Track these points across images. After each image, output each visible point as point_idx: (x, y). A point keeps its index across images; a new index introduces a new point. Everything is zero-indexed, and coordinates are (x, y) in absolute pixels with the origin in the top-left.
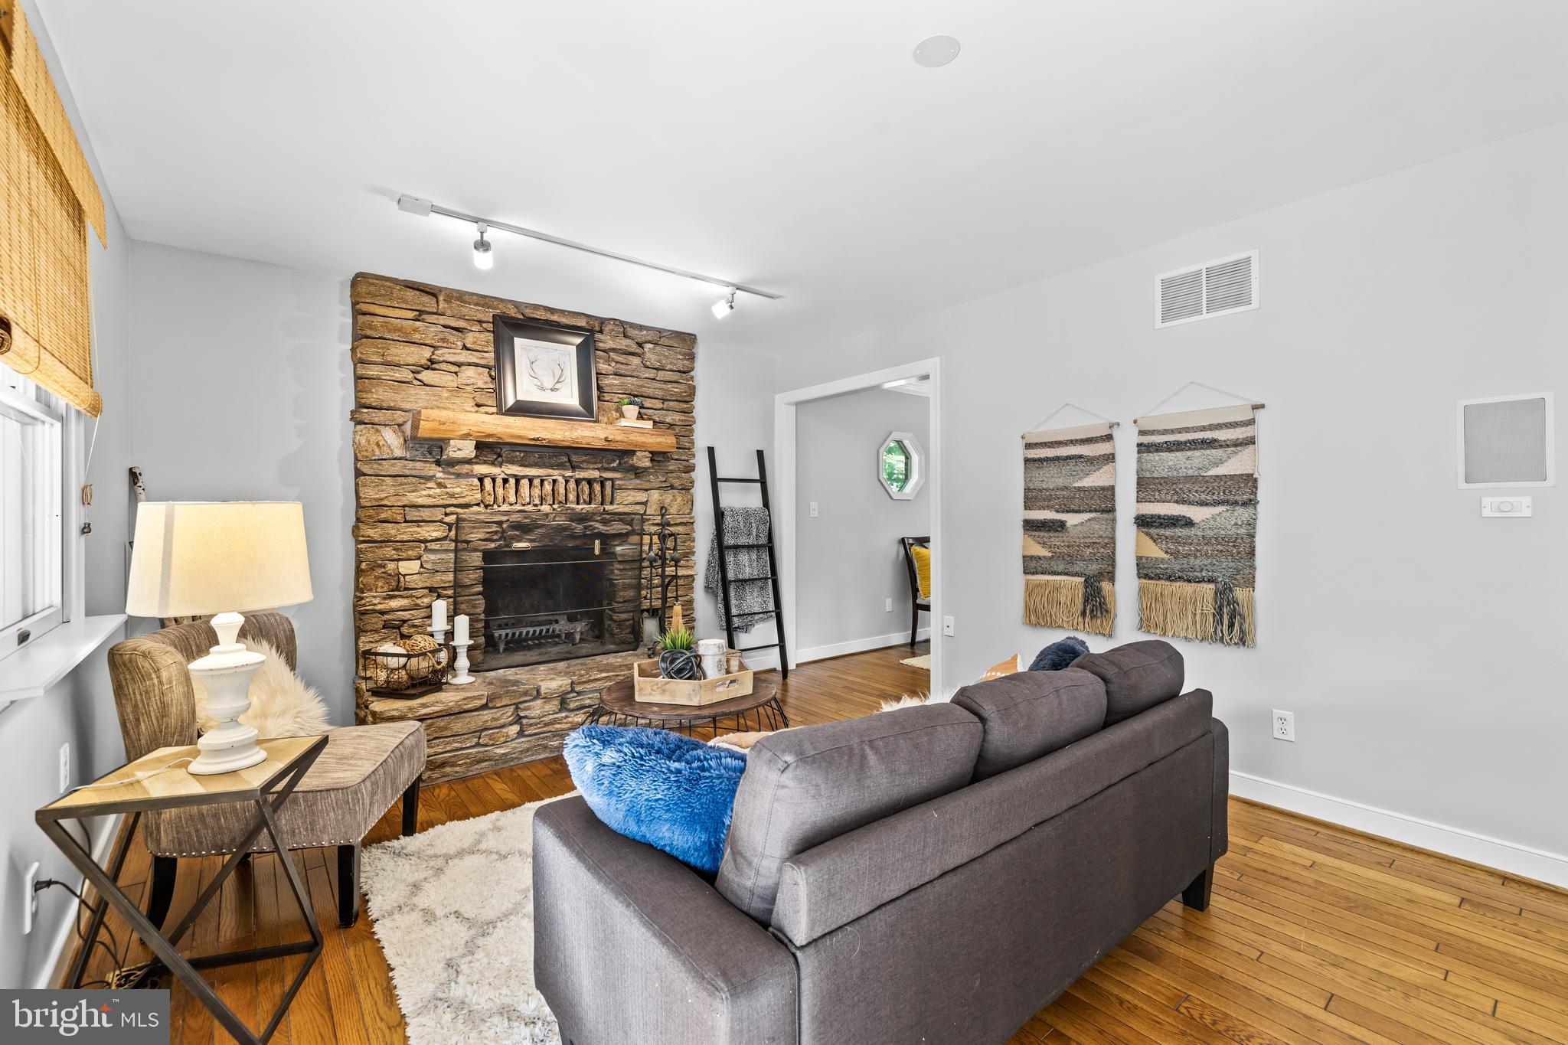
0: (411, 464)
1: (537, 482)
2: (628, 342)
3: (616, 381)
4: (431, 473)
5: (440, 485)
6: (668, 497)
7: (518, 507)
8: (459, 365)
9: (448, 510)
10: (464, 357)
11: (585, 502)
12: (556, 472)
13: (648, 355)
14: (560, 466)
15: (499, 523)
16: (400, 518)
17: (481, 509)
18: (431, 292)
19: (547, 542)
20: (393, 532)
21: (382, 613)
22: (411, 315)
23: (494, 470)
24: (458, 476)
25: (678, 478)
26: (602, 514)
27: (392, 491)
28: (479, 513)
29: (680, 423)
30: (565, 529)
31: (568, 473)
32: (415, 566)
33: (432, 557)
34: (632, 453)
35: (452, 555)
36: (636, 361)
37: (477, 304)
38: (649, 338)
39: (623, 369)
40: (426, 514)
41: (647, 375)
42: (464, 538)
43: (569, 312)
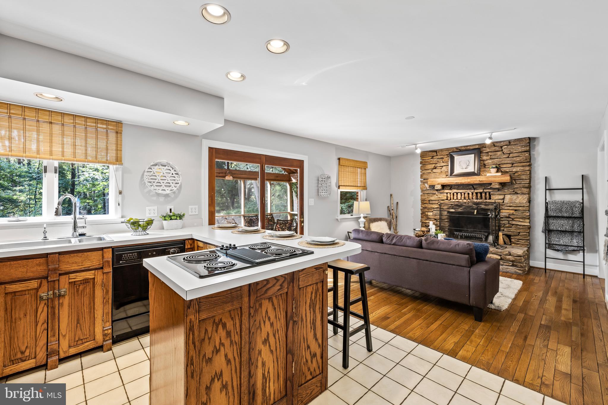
0: (430, 191)
1: (463, 194)
2: (496, 148)
3: (490, 161)
4: (435, 193)
5: (437, 195)
6: (515, 197)
7: (457, 200)
8: (442, 166)
9: (439, 201)
10: (442, 164)
11: (479, 199)
12: (468, 191)
13: (504, 150)
14: (470, 189)
15: (452, 205)
16: (428, 203)
17: (447, 201)
18: (436, 151)
19: (465, 210)
20: (427, 206)
21: (425, 223)
22: (430, 158)
23: (450, 191)
24: (441, 193)
25: (520, 190)
26: (485, 203)
27: (427, 197)
28: (447, 202)
29: (521, 170)
30: (471, 206)
31: (472, 191)
32: (431, 214)
33: (435, 212)
34: (491, 184)
35: (439, 212)
36: (499, 153)
37: (446, 151)
38: (504, 144)
39: (493, 157)
40: (434, 202)
41: (504, 157)
42: (442, 208)
43: (472, 145)
